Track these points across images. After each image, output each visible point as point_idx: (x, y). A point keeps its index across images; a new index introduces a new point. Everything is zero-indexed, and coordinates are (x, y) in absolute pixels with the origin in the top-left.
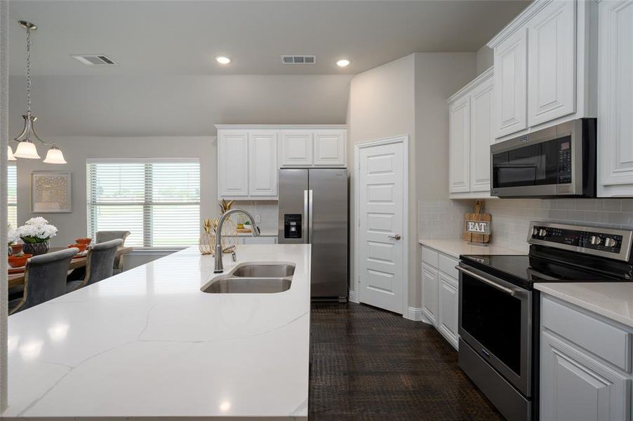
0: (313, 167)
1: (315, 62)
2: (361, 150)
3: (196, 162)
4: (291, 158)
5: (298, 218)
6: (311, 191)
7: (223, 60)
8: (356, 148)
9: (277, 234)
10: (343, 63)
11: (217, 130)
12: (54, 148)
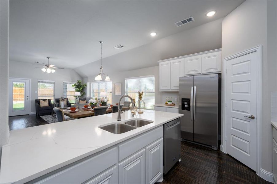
0: (201, 74)
1: (193, 20)
2: (228, 61)
3: (153, 77)
4: (189, 71)
5: (188, 100)
6: (195, 87)
7: (153, 34)
8: (225, 61)
9: (178, 107)
10: (211, 14)
11: (158, 63)
12: (107, 76)
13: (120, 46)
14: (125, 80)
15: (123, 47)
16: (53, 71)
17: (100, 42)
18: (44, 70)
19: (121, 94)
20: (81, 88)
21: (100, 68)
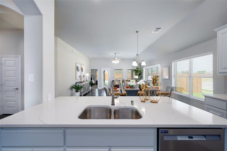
3: (211, 54)
12: (143, 61)
13: (156, 29)
14: (173, 64)
15: (160, 28)
16: (118, 62)
17: (137, 32)
18: (113, 62)
19: (168, 78)
20: (139, 73)
21: (137, 55)
